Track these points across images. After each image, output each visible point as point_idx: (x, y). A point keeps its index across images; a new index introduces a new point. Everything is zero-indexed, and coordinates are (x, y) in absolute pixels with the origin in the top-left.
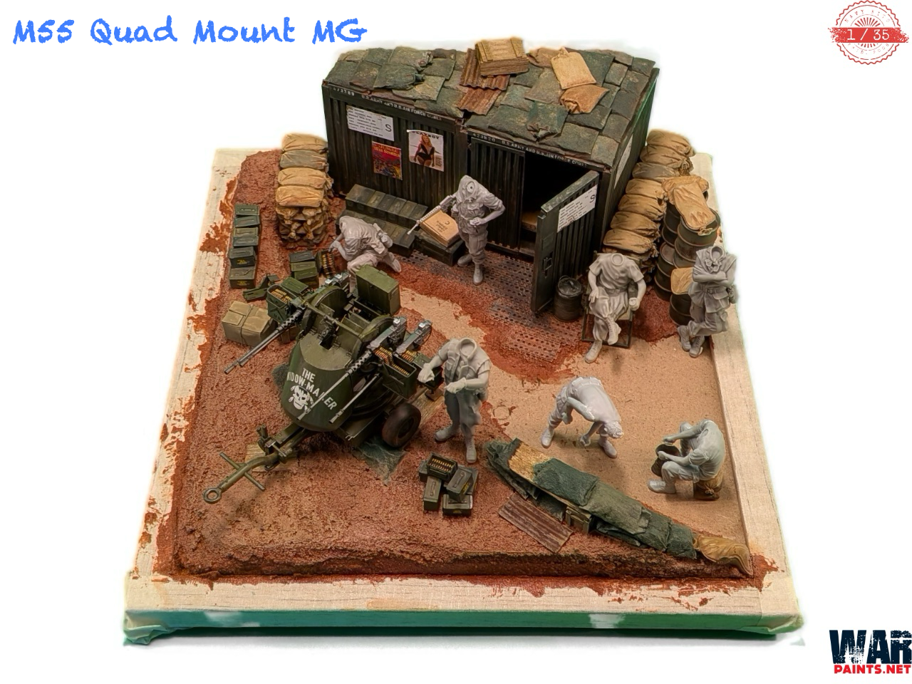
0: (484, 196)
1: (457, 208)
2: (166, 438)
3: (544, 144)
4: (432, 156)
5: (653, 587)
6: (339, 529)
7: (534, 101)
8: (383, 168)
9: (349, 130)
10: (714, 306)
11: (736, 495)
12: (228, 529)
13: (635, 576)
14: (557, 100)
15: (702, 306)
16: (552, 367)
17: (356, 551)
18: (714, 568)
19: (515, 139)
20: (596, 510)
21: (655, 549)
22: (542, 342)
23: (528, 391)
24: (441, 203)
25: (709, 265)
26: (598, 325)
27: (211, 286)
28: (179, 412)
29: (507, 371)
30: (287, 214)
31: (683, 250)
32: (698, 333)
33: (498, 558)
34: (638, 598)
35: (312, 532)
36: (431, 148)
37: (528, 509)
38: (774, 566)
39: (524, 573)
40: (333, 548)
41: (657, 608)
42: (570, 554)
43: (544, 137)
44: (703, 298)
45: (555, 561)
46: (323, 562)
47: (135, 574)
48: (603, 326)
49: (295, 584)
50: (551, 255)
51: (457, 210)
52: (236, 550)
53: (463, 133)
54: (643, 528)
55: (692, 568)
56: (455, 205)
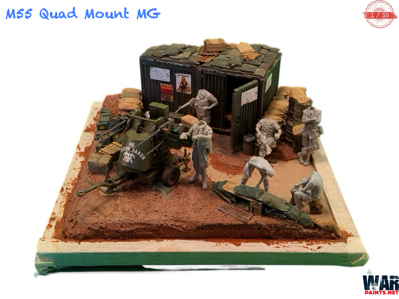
0: (208, 95)
1: (197, 104)
2: (62, 192)
3: (234, 70)
4: (186, 87)
5: (293, 242)
6: (142, 215)
7: (229, 58)
8: (165, 97)
9: (151, 79)
10: (313, 135)
11: (330, 213)
12: (89, 216)
13: (285, 237)
14: (239, 57)
15: (307, 137)
16: (241, 170)
17: (150, 224)
18: (323, 232)
19: (221, 70)
20: (264, 200)
21: (294, 221)
22: (236, 161)
23: (231, 178)
24: (190, 101)
25: (309, 114)
26: (261, 149)
27: (88, 143)
28: (69, 183)
29: (221, 171)
30: (123, 114)
31: (297, 116)
32: (307, 152)
33: (218, 226)
34: (287, 246)
35: (129, 216)
36: (186, 83)
37: (232, 207)
38: (352, 234)
39: (231, 236)
40: (139, 223)
41: (297, 250)
42: (253, 223)
43: (234, 67)
44: (308, 133)
45: (246, 228)
46: (134, 230)
47: (43, 239)
48: (264, 149)
49: (120, 242)
50: (239, 118)
51: (197, 105)
52: (92, 225)
53: (199, 70)
54: (287, 210)
55: (312, 232)
56: (196, 103)
